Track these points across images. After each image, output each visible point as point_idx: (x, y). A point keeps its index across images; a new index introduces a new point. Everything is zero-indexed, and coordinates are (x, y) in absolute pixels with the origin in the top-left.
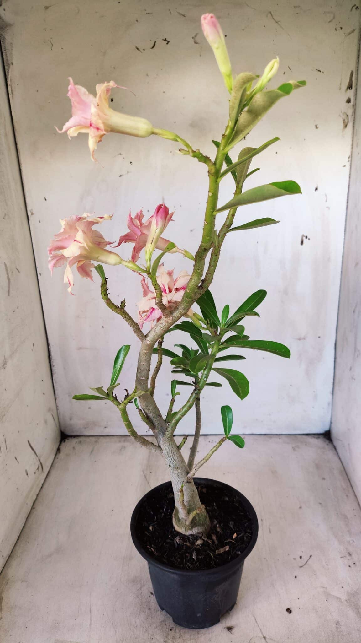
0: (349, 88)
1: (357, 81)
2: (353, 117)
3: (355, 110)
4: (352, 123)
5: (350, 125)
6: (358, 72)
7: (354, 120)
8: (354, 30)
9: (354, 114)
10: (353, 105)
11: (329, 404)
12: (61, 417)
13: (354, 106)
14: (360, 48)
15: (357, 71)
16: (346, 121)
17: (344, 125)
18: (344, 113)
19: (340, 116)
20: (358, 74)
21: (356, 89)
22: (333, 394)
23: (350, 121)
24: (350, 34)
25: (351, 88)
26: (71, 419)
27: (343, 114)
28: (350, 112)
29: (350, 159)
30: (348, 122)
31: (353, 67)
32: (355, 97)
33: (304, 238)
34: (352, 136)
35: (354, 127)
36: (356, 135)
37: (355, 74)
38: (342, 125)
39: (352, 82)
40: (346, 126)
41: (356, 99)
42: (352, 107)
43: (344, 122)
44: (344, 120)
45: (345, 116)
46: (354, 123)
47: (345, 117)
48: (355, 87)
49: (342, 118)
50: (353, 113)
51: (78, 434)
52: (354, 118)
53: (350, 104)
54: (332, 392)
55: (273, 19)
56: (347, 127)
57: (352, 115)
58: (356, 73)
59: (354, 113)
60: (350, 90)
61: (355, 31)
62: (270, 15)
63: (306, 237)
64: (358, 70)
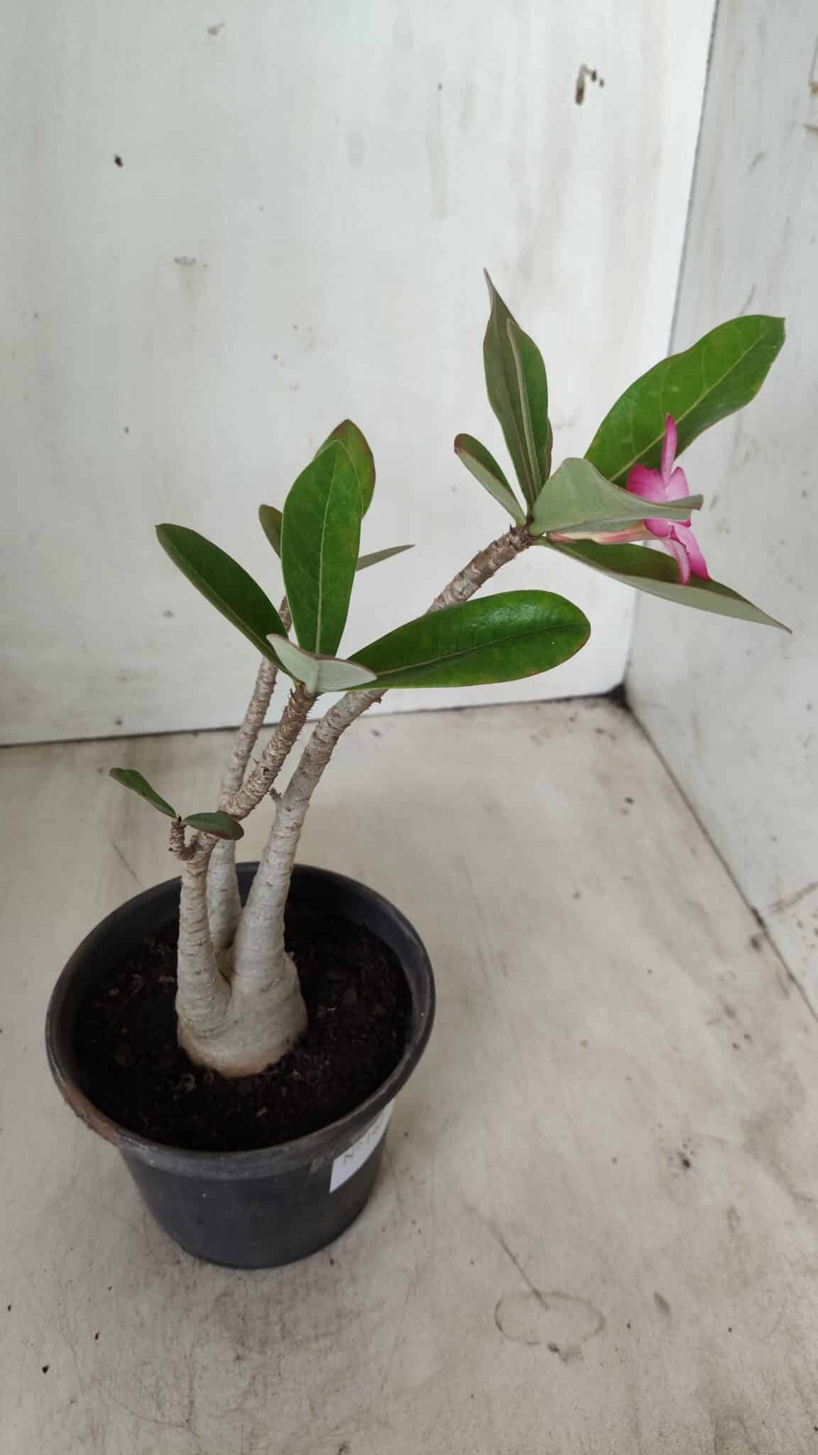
33: (588, 79)
63: (594, 76)
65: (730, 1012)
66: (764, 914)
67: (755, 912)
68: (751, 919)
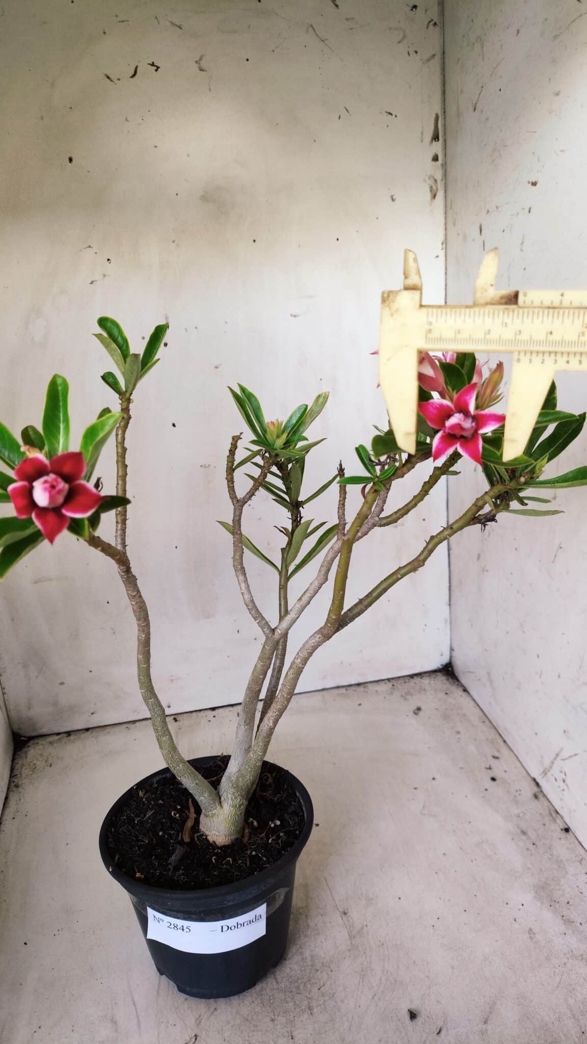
0: (435, 139)
1: (445, 128)
2: (444, 181)
3: (446, 171)
4: (443, 191)
5: (440, 194)
6: (445, 115)
7: (445, 187)
8: (434, 55)
9: (444, 178)
10: (442, 165)
11: (446, 621)
12: (11, 707)
13: (444, 166)
14: (444, 81)
15: (443, 114)
16: (434, 188)
17: (432, 194)
18: (431, 177)
19: (425, 181)
20: (445, 118)
21: (445, 141)
22: (450, 605)
23: (439, 187)
24: (429, 60)
25: (437, 140)
26: (29, 708)
27: (429, 178)
28: (439, 175)
29: (444, 246)
30: (437, 190)
31: (437, 109)
32: (444, 152)
34: (444, 211)
35: (446, 197)
36: (451, 208)
37: (442, 119)
38: (428, 195)
39: (438, 130)
40: (434, 196)
41: (445, 156)
42: (440, 167)
43: (431, 191)
44: (431, 187)
45: (433, 180)
46: (445, 191)
47: (431, 182)
48: (442, 137)
49: (429, 184)
50: (442, 176)
51: (45, 731)
52: (445, 183)
53: (437, 162)
54: (448, 603)
55: (317, 35)
56: (436, 197)
57: (442, 180)
58: (443, 117)
59: (445, 175)
60: (436, 142)
61: (436, 57)
62: (311, 30)
64: (445, 112)
65: (524, 833)
66: (538, 780)
67: (534, 780)
68: (532, 783)
